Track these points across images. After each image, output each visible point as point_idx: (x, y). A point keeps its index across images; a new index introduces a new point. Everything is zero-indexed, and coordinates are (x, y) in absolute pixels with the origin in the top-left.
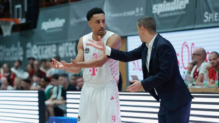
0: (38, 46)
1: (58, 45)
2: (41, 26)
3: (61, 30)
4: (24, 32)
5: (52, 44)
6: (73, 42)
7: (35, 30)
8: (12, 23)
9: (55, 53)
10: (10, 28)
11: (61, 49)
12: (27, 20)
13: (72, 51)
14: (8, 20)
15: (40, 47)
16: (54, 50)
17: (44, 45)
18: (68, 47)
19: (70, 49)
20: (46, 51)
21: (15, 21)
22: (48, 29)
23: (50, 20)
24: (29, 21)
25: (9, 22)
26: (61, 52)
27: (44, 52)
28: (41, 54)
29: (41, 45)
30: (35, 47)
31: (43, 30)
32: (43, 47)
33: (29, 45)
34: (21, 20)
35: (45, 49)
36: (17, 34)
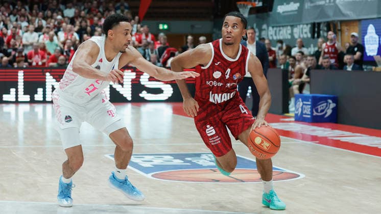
0: (273, 27)
1: (292, 26)
2: (276, 9)
3: (296, 13)
4: (260, 15)
5: (287, 26)
6: (307, 24)
7: (271, 13)
8: (250, 6)
9: (290, 34)
10: (247, 10)
11: (295, 30)
12: (263, 4)
13: (306, 33)
14: (246, 3)
15: (275, 29)
16: (289, 32)
17: (280, 27)
18: (302, 29)
19: (304, 31)
20: (281, 32)
21: (252, 5)
22: (283, 12)
23: (285, 4)
24: (265, 5)
25: (247, 5)
26: (296, 33)
27: (279, 33)
28: (276, 35)
29: (277, 27)
30: (270, 28)
31: (279, 13)
32: (278, 29)
33: (265, 26)
34: (258, 4)
35: (280, 30)
36: (253, 16)
